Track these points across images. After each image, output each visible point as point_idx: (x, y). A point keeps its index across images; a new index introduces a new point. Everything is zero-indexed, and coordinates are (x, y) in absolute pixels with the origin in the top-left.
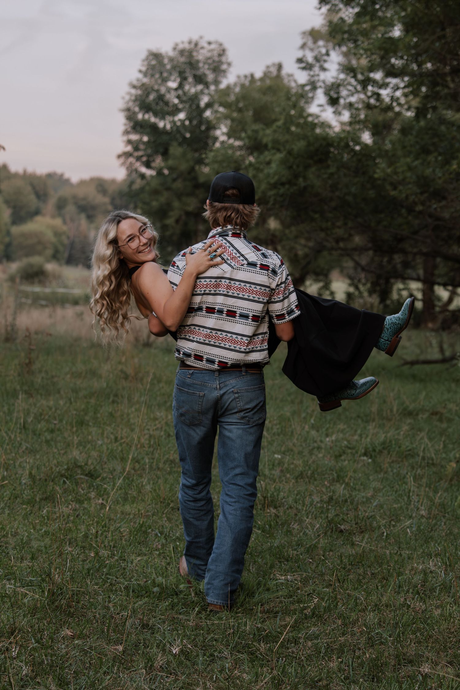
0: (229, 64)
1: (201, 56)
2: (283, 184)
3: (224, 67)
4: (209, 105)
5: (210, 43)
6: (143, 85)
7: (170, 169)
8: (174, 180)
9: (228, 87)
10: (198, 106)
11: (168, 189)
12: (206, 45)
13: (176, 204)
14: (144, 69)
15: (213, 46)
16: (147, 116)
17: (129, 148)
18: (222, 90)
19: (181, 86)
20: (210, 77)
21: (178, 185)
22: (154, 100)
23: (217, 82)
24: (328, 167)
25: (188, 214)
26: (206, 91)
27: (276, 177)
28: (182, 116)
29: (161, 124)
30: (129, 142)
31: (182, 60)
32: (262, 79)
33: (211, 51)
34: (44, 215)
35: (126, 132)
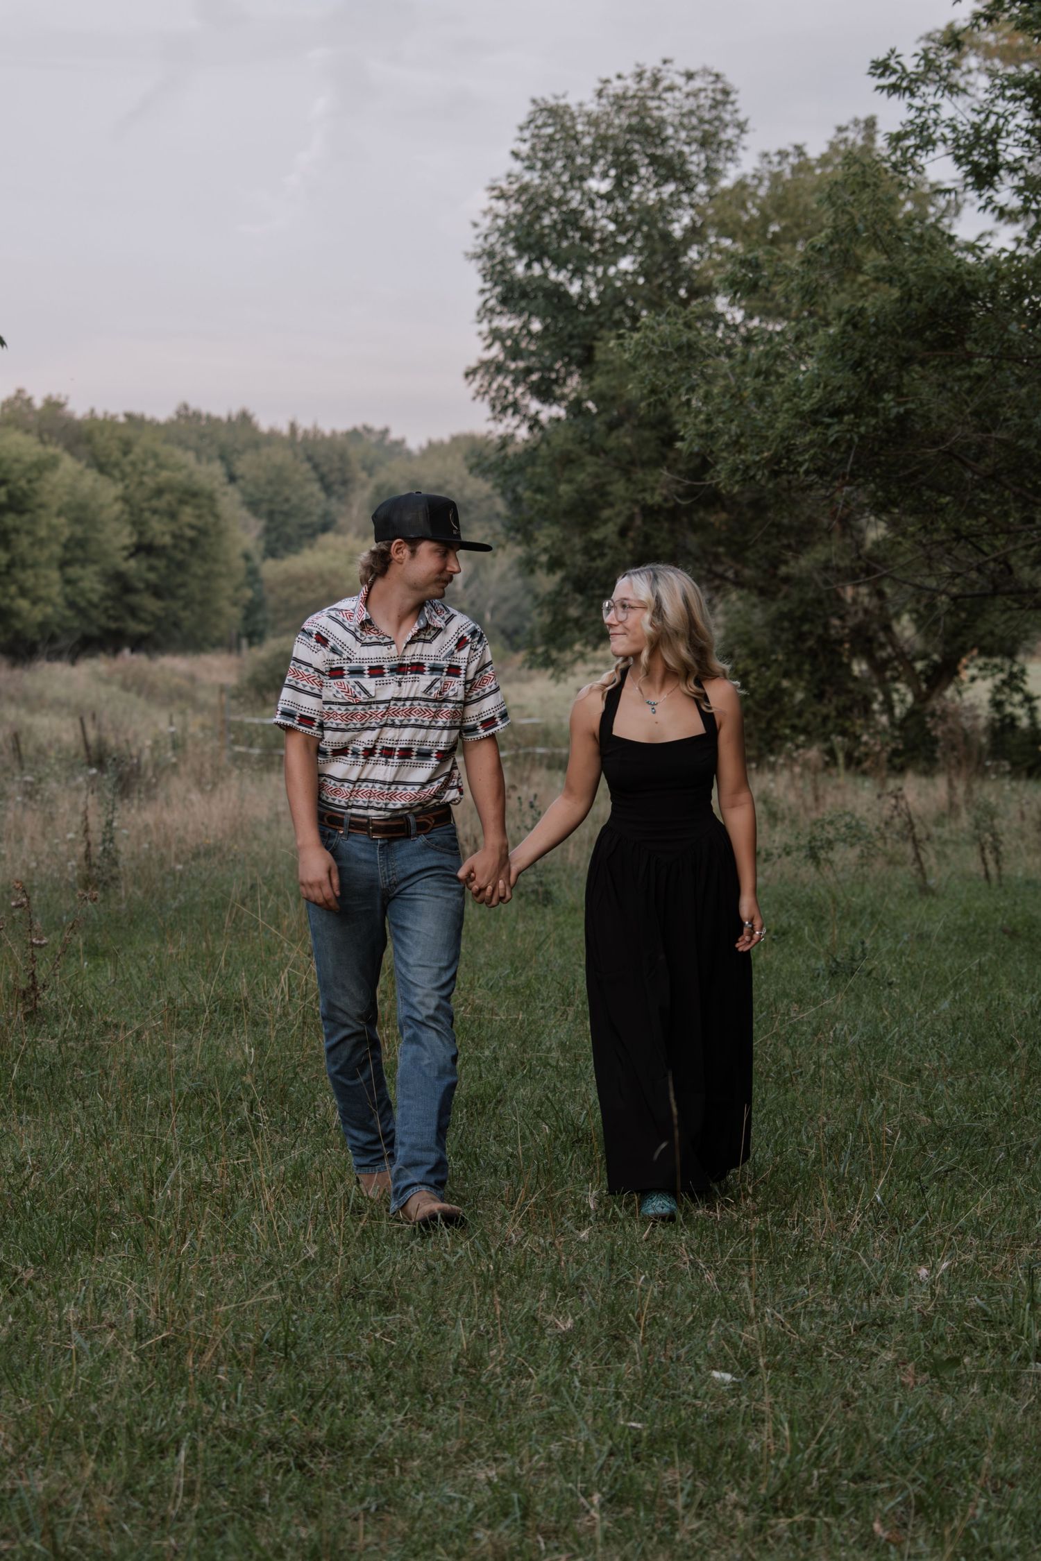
0: (741, 127)
1: (668, 110)
2: (837, 413)
3: (729, 134)
4: (695, 234)
5: (690, 76)
6: (524, 189)
7: (599, 398)
8: (613, 426)
9: (741, 185)
10: (666, 236)
11: (595, 451)
12: (680, 81)
13: (619, 488)
14: (525, 148)
15: (697, 83)
16: (537, 269)
17: (496, 351)
18: (725, 192)
19: (620, 189)
20: (696, 161)
21: (625, 438)
22: (553, 226)
23: (711, 174)
24: (968, 359)
25: (650, 512)
26: (685, 199)
27: (818, 393)
28: (626, 264)
29: (575, 289)
30: (496, 335)
31: (622, 120)
32: (824, 161)
33: (694, 94)
34: (340, 532)
35: (486, 312)
